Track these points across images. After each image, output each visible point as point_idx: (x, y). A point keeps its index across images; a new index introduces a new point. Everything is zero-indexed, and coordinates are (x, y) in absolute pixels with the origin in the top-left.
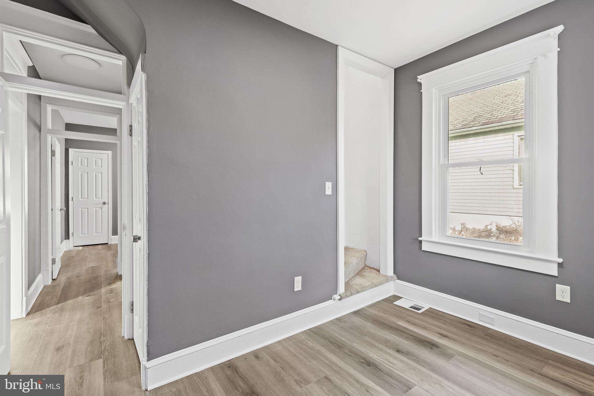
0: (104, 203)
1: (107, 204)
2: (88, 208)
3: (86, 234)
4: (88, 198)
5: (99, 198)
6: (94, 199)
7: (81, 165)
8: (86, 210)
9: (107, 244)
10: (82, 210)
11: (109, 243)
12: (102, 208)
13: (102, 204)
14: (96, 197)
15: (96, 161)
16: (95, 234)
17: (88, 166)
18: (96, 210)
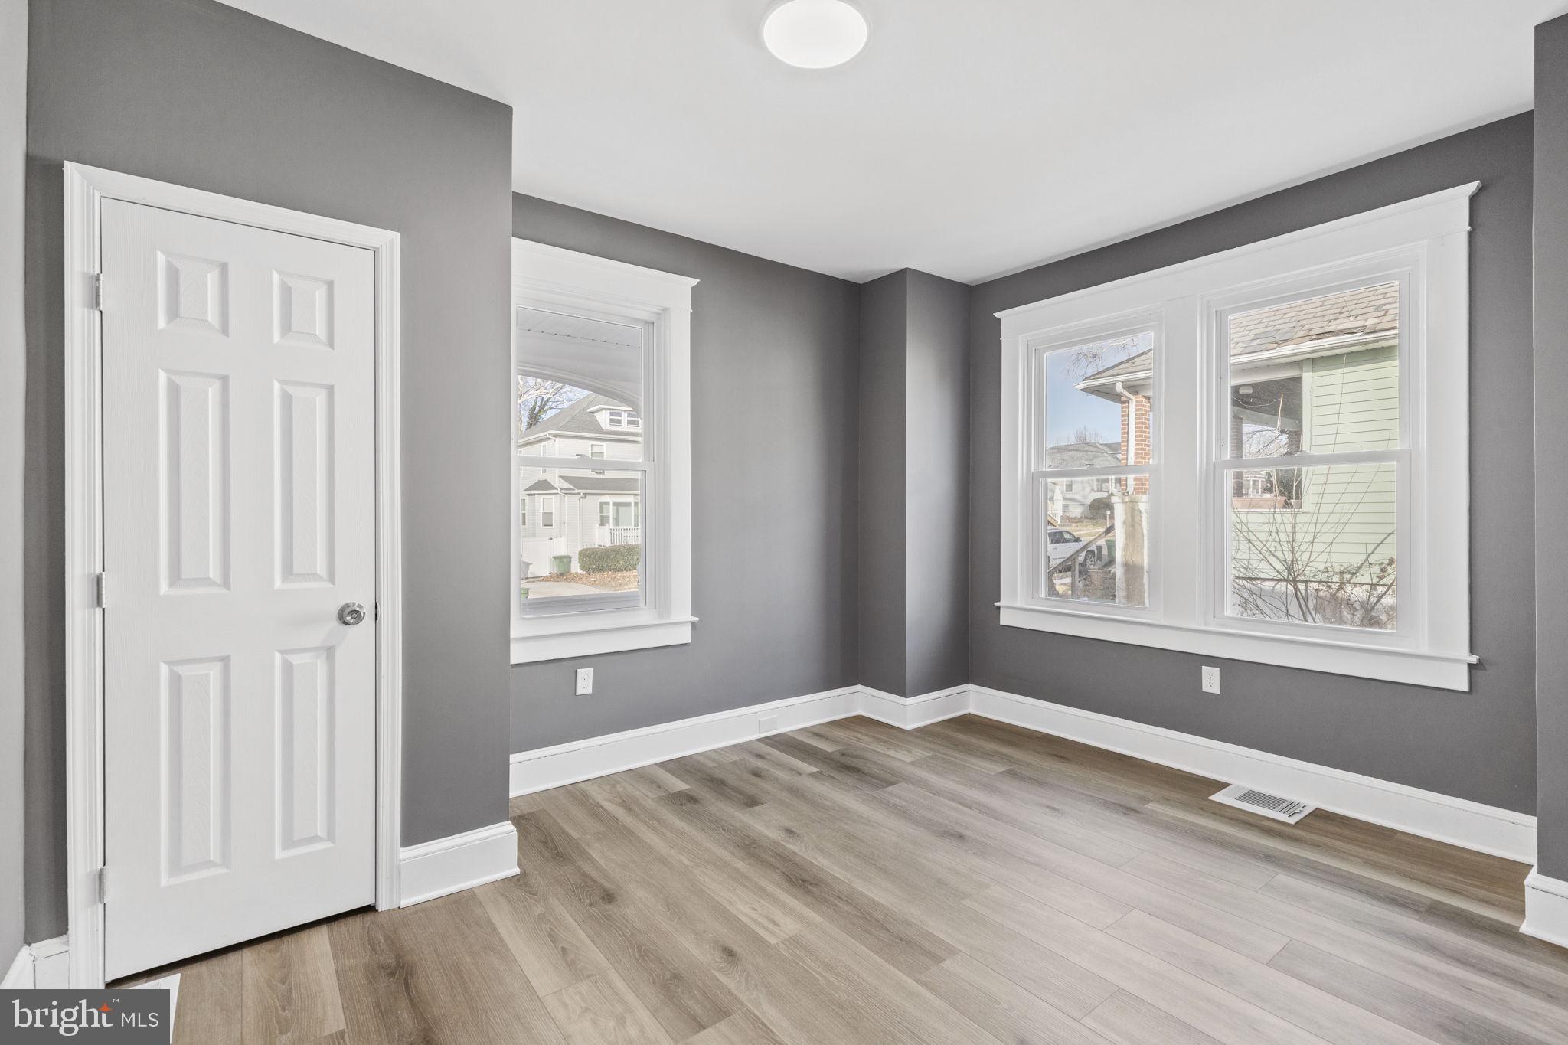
0: (349, 615)
1: (368, 620)
2: (225, 660)
3: (213, 864)
4: (226, 583)
5: (314, 577)
6: (278, 583)
7: (173, 312)
8: (214, 672)
9: (370, 909)
10: (176, 681)
11: (382, 907)
12: (330, 652)
13: (335, 623)
14: (288, 571)
15: (287, 291)
16: (279, 854)
17: (225, 329)
18: (288, 668)
